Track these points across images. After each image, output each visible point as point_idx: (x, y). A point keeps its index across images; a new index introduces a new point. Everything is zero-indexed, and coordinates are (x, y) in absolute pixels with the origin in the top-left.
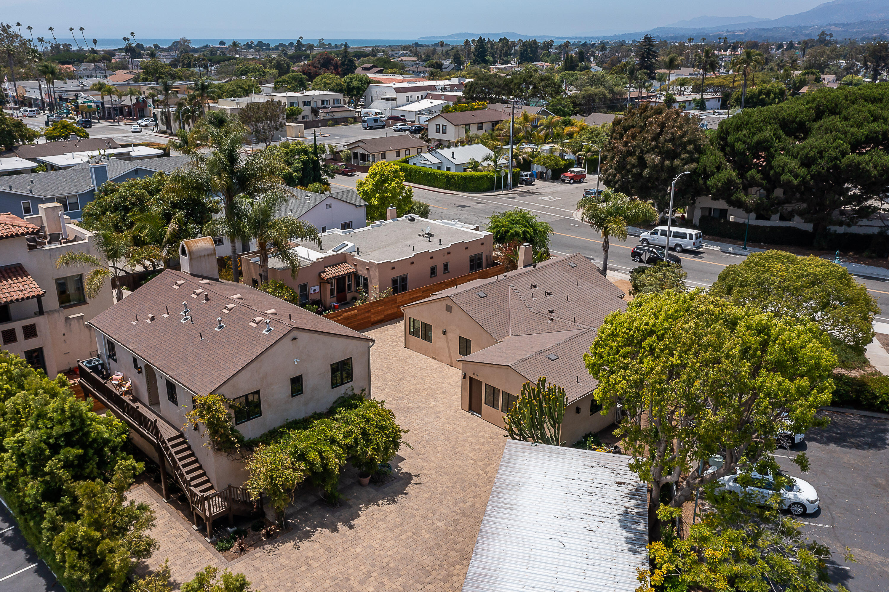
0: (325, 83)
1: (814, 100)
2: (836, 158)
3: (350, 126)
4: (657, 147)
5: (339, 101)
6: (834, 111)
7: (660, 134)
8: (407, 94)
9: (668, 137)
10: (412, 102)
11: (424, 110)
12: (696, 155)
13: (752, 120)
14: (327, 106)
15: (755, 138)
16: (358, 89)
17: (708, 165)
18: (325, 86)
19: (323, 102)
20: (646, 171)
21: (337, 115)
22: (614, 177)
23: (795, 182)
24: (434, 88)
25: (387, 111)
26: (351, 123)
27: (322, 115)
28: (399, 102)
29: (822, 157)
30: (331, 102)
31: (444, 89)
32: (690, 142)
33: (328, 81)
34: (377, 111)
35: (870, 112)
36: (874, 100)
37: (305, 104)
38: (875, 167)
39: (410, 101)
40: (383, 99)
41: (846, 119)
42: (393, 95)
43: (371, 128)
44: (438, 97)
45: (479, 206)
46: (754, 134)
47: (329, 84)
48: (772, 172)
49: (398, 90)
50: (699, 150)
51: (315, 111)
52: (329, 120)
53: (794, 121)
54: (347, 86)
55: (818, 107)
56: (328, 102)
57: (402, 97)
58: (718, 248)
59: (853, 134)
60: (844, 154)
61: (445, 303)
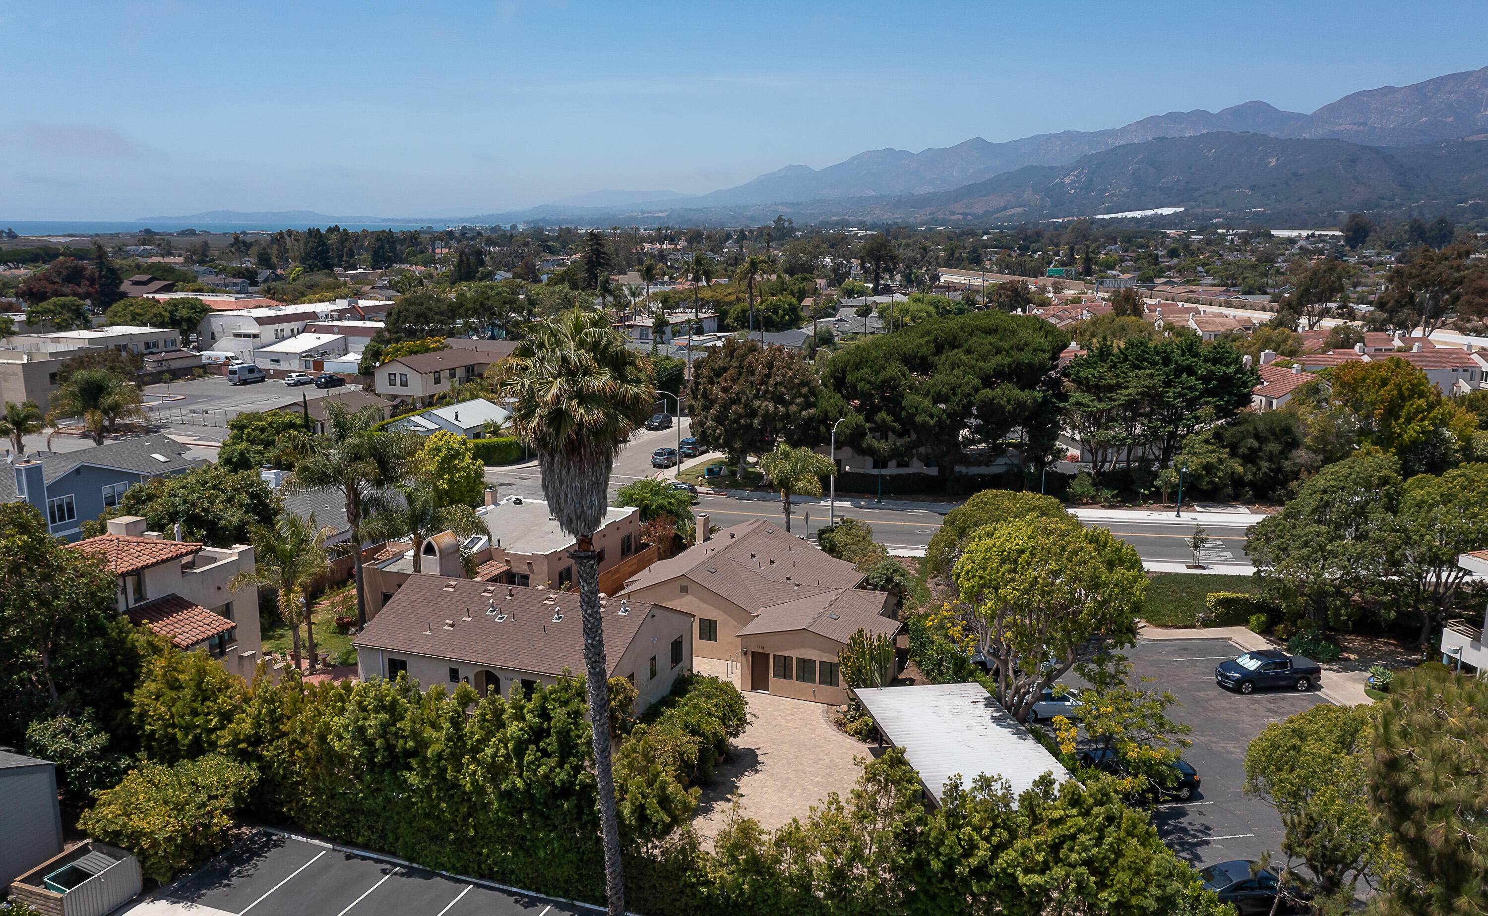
0: (132, 314)
1: (928, 333)
2: (969, 395)
3: (199, 381)
4: (766, 392)
5: (174, 343)
6: (954, 345)
7: (769, 376)
8: (276, 326)
9: (778, 379)
10: (284, 338)
11: (310, 350)
12: (812, 399)
13: (871, 357)
14: (154, 350)
15: (881, 377)
16: (189, 320)
17: (828, 408)
18: (134, 319)
19: (147, 345)
20: (756, 422)
21: (174, 365)
22: (714, 431)
23: (932, 422)
24: (313, 316)
25: (246, 354)
26: (200, 376)
27: (149, 366)
28: (264, 339)
29: (955, 394)
30: (161, 344)
31: (330, 316)
32: (803, 384)
33: (138, 311)
34: (229, 354)
35: (991, 344)
36: (989, 331)
37: (118, 348)
38: (1008, 402)
39: (280, 337)
41: (969, 352)
42: (255, 329)
43: (245, 382)
44: (328, 330)
46: (878, 373)
47: (140, 315)
48: (904, 413)
49: (261, 321)
50: (813, 392)
52: (163, 372)
53: (915, 357)
54: (171, 318)
55: (936, 339)
56: (156, 345)
57: (268, 332)
59: (981, 369)
60: (976, 390)
61: (677, 585)
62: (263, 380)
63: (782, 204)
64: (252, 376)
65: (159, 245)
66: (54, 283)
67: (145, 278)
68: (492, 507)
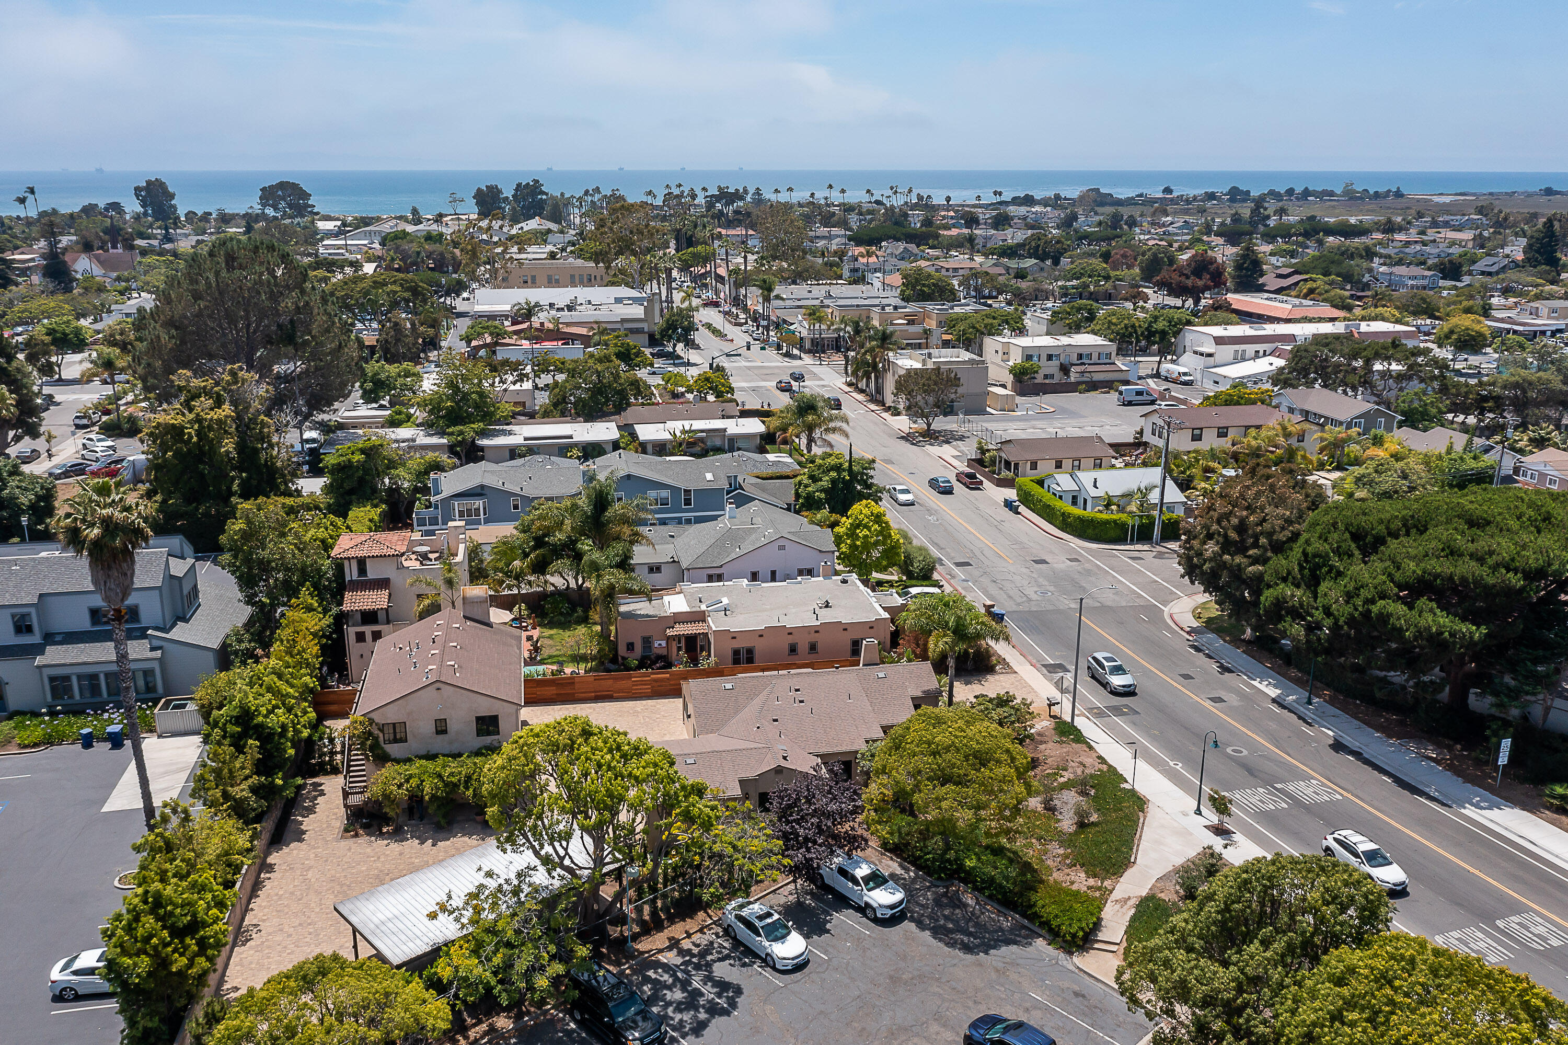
3: (1109, 395)
5: (1108, 356)
8: (1237, 347)
11: (1248, 376)
14: (1086, 361)
19: (1080, 356)
24: (1290, 338)
25: (1198, 371)
27: (1073, 377)
28: (1218, 358)
30: (1095, 356)
37: (1050, 357)
39: (1240, 358)
40: (1195, 352)
42: (1210, 348)
49: (1219, 341)
52: (1083, 383)
56: (1090, 356)
57: (1226, 352)
58: (1274, 692)
64: (1140, 398)
67: (1286, 272)
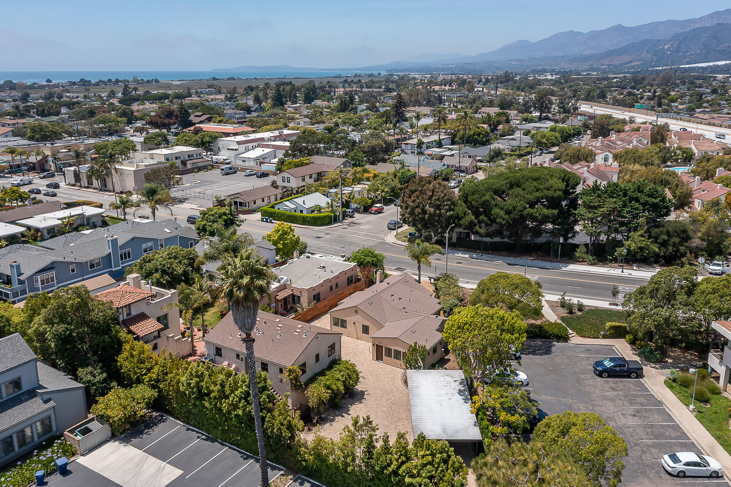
0: (185, 140)
1: (508, 178)
2: (521, 211)
3: (210, 172)
4: (431, 203)
5: (200, 154)
6: (518, 185)
7: (432, 196)
8: (245, 145)
9: (437, 198)
10: (249, 150)
11: (259, 157)
12: (452, 207)
13: (479, 190)
14: (192, 158)
15: (482, 200)
16: (209, 142)
17: (459, 212)
18: (186, 143)
19: (189, 156)
20: (426, 216)
21: (200, 165)
22: (409, 219)
23: (504, 223)
24: (262, 139)
25: (232, 157)
26: (210, 170)
27: (189, 166)
28: (240, 151)
29: (515, 210)
30: (195, 155)
31: (270, 140)
32: (448, 200)
33: (188, 139)
34: (225, 158)
35: (534, 186)
36: (536, 179)
37: (176, 158)
38: (540, 214)
39: (247, 150)
40: (229, 149)
41: (524, 190)
42: (236, 147)
43: (228, 174)
44: (268, 146)
45: (328, 236)
46: (481, 197)
47: (188, 141)
48: (492, 217)
49: (239, 143)
50: (453, 204)
51: (184, 163)
52: (195, 168)
53: (500, 190)
54: (201, 141)
55: (510, 182)
56: (192, 156)
57: (242, 148)
58: (467, 256)
59: (528, 198)
60: (525, 208)
61: (354, 309)
62: (235, 172)
63: (514, 60)
64: (231, 171)
65: (215, 88)
66: (161, 118)
67: (200, 114)
68: (296, 259)
